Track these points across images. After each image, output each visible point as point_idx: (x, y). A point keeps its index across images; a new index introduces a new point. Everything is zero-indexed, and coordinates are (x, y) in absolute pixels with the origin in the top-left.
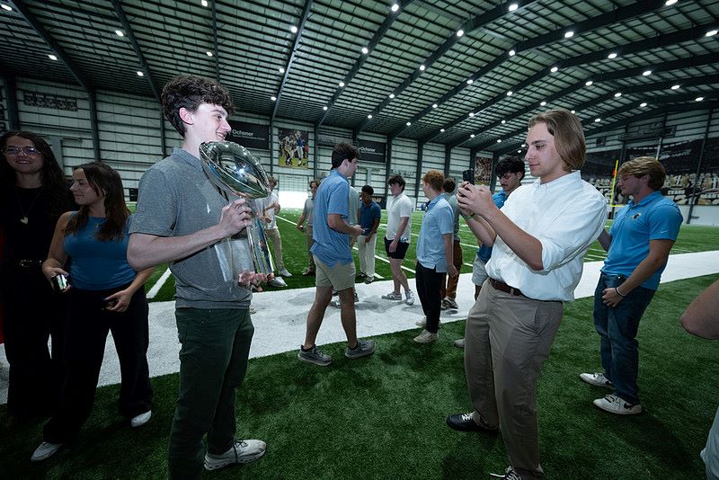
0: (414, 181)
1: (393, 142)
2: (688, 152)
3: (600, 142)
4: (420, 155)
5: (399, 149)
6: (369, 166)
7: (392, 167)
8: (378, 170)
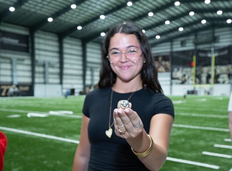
0: (57, 70)
1: (36, 35)
2: (226, 52)
3: (183, 44)
4: (61, 47)
5: (41, 41)
6: (14, 56)
7: (37, 58)
8: (23, 60)
